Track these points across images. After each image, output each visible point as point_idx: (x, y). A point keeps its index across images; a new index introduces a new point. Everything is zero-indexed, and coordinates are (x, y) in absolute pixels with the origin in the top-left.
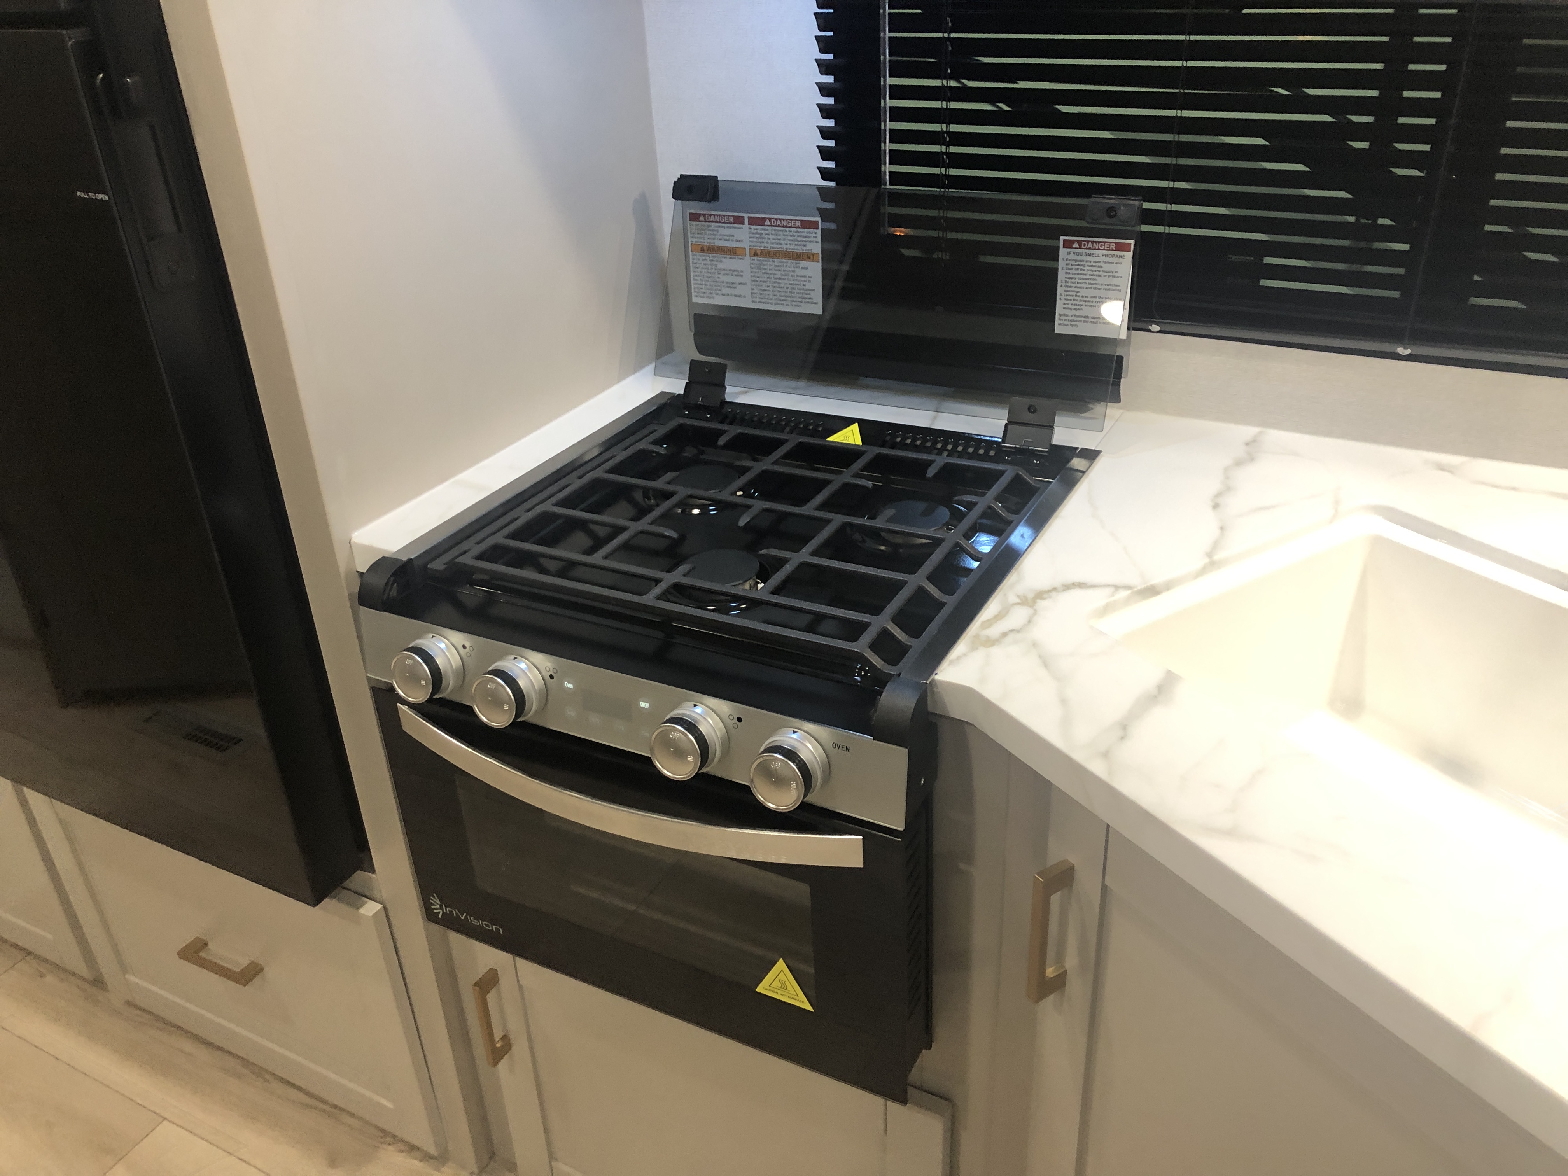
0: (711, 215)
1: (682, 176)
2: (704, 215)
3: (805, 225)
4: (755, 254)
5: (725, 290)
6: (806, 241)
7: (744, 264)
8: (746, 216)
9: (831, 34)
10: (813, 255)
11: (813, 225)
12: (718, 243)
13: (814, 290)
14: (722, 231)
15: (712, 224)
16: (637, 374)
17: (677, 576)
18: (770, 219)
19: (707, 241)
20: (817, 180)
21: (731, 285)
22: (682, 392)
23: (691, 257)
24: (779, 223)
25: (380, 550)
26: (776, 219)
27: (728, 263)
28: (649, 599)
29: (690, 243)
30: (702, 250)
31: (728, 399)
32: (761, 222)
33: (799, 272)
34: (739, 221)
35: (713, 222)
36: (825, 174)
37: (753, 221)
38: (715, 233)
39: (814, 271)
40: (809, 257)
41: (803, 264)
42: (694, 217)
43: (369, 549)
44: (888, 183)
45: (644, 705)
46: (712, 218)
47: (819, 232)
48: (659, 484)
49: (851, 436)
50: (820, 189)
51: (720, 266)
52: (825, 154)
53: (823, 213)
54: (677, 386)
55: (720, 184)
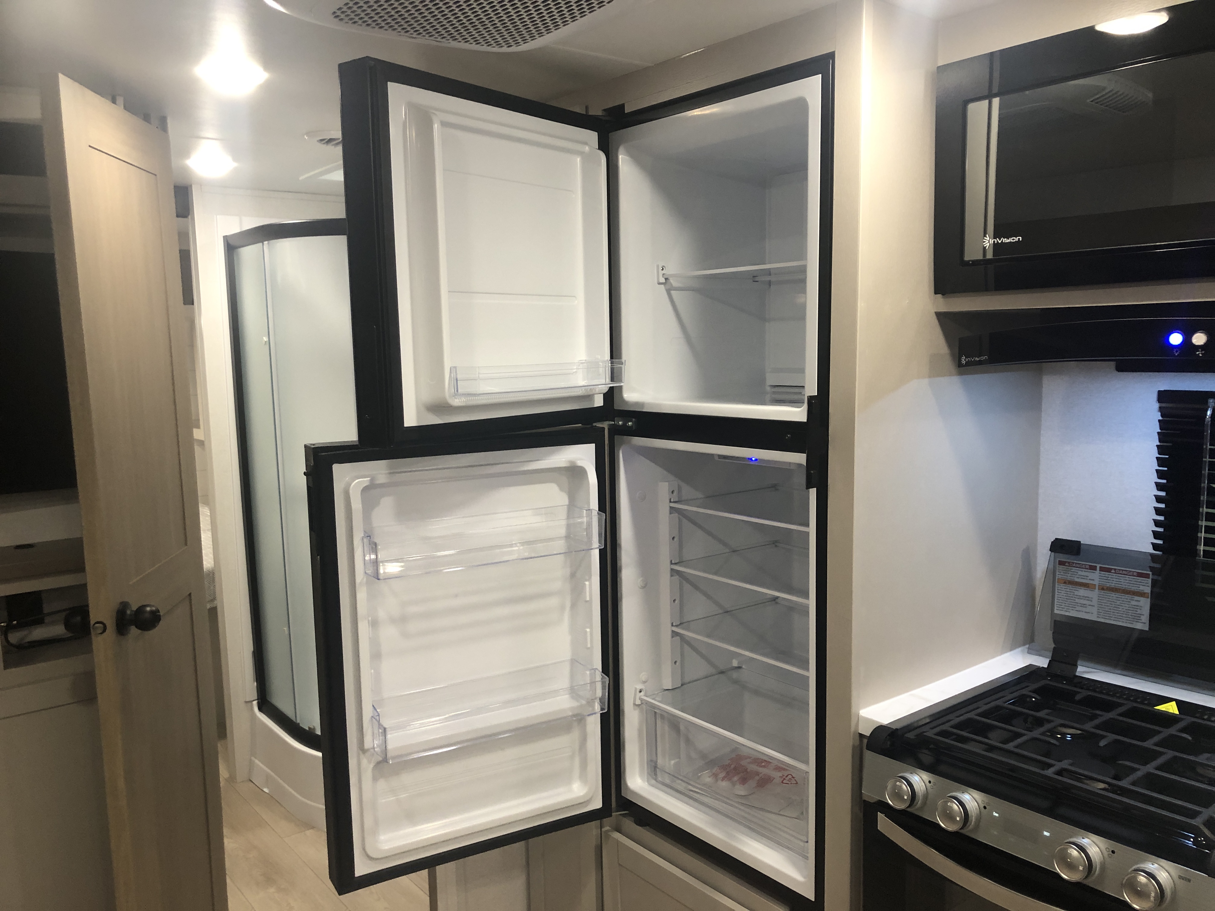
0: (1073, 563)
1: (1056, 539)
2: (1069, 563)
3: (1140, 575)
4: (1103, 589)
5: (1078, 608)
6: (1140, 585)
7: (1095, 594)
8: (1098, 566)
9: (1166, 469)
10: (1145, 593)
11: (1146, 576)
12: (1077, 580)
13: (1143, 615)
14: (1080, 573)
15: (1073, 568)
16: (1012, 652)
17: (1065, 764)
18: (1115, 569)
19: (1069, 577)
20: (1150, 550)
21: (1084, 606)
22: (1046, 666)
23: (1056, 586)
24: (1121, 572)
25: (877, 722)
26: (1120, 570)
27: (1082, 592)
28: (1050, 772)
29: (1057, 578)
30: (1065, 583)
31: (1077, 674)
32: (1109, 570)
33: (1133, 603)
34: (1093, 568)
35: (1074, 567)
36: (1155, 547)
37: (1102, 569)
38: (1076, 573)
39: (1145, 605)
40: (1142, 594)
41: (1136, 598)
42: (1061, 563)
43: (868, 721)
44: (1202, 556)
45: (1046, 834)
46: (1074, 565)
47: (1150, 581)
48: (1042, 714)
49: (1172, 708)
50: (1152, 555)
51: (1076, 593)
52: (1156, 535)
53: (1152, 569)
54: (1042, 662)
55: (1082, 546)
